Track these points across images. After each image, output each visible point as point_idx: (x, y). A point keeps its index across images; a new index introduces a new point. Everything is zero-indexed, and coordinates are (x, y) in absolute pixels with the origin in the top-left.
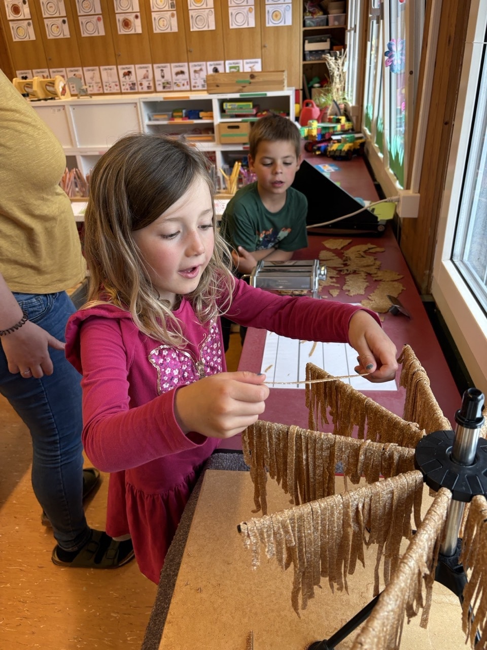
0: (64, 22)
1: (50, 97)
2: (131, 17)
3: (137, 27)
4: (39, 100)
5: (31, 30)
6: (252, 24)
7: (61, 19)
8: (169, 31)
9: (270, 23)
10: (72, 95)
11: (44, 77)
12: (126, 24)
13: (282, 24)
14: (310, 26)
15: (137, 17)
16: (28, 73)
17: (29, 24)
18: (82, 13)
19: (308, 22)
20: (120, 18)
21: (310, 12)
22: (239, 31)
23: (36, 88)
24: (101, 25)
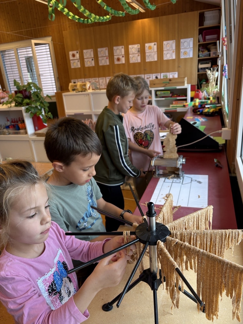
0: (92, 60)
1: (83, 91)
2: (121, 57)
3: (123, 61)
4: (79, 92)
5: (79, 63)
6: (174, 57)
7: (91, 59)
8: (136, 62)
9: (182, 57)
10: (93, 89)
11: (82, 82)
12: (118, 59)
13: (188, 57)
14: (201, 57)
15: (123, 57)
16: (76, 81)
17: (78, 61)
18: (100, 56)
19: (200, 55)
20: (116, 57)
21: (201, 51)
22: (168, 61)
23: (78, 87)
24: (108, 60)
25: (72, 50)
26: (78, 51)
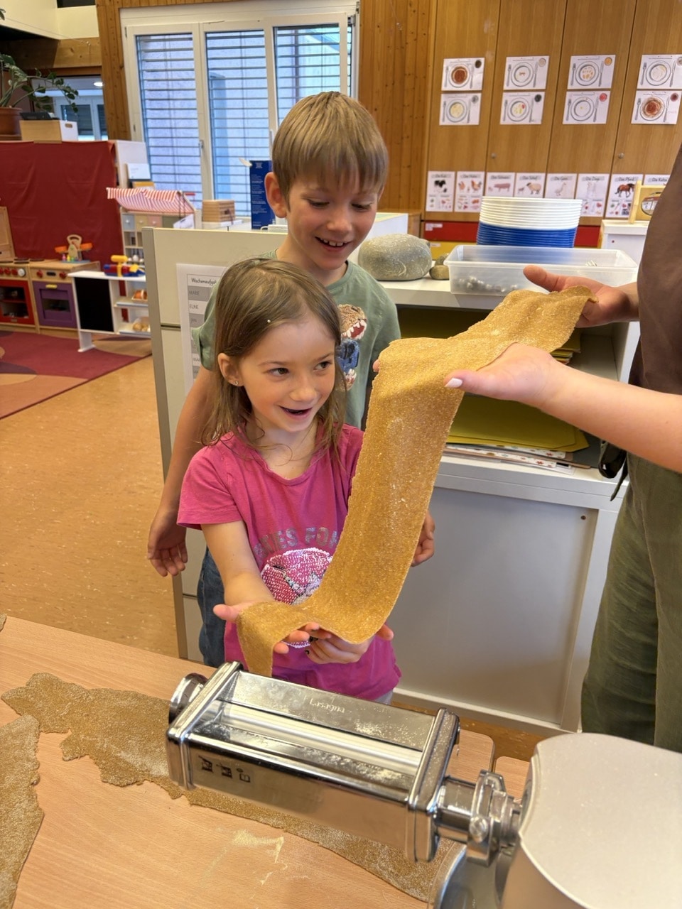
0: (538, 98)
2: (663, 98)
3: (669, 116)
5: (475, 109)
7: (534, 95)
12: (652, 107)
16: (449, 176)
17: (474, 100)
18: (576, 86)
20: (642, 97)
24: (604, 107)
25: (460, 54)
26: (482, 60)
